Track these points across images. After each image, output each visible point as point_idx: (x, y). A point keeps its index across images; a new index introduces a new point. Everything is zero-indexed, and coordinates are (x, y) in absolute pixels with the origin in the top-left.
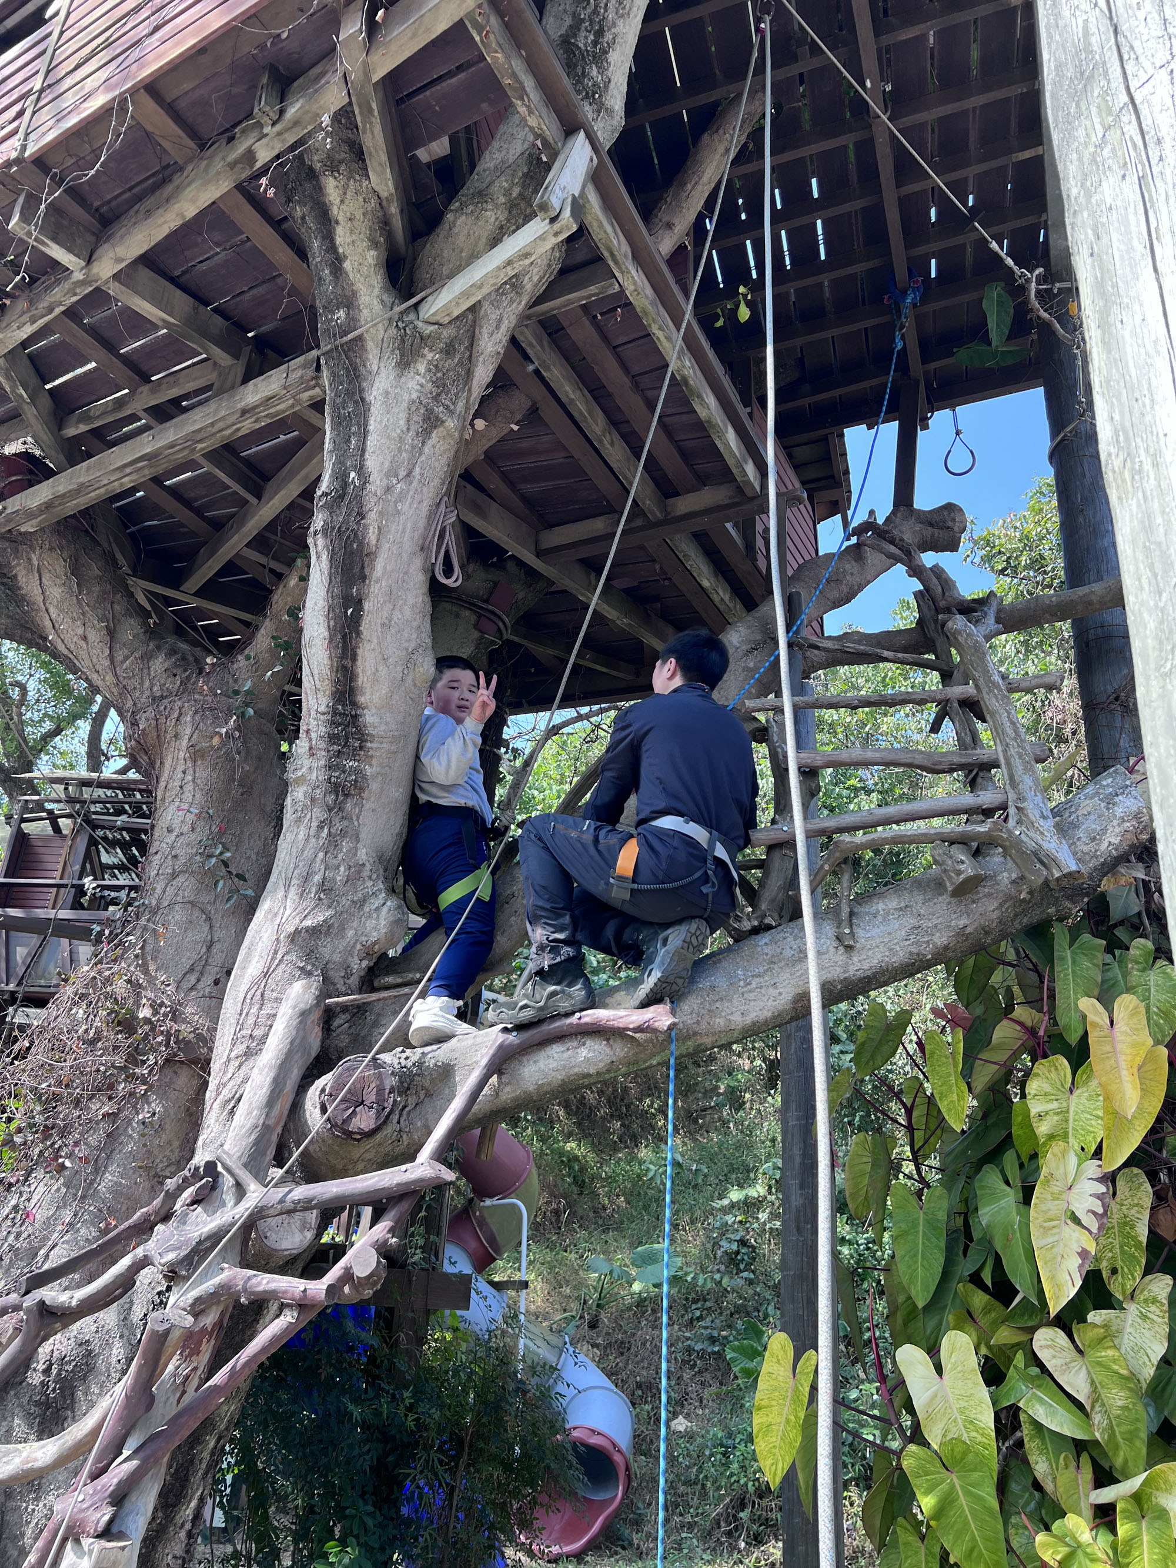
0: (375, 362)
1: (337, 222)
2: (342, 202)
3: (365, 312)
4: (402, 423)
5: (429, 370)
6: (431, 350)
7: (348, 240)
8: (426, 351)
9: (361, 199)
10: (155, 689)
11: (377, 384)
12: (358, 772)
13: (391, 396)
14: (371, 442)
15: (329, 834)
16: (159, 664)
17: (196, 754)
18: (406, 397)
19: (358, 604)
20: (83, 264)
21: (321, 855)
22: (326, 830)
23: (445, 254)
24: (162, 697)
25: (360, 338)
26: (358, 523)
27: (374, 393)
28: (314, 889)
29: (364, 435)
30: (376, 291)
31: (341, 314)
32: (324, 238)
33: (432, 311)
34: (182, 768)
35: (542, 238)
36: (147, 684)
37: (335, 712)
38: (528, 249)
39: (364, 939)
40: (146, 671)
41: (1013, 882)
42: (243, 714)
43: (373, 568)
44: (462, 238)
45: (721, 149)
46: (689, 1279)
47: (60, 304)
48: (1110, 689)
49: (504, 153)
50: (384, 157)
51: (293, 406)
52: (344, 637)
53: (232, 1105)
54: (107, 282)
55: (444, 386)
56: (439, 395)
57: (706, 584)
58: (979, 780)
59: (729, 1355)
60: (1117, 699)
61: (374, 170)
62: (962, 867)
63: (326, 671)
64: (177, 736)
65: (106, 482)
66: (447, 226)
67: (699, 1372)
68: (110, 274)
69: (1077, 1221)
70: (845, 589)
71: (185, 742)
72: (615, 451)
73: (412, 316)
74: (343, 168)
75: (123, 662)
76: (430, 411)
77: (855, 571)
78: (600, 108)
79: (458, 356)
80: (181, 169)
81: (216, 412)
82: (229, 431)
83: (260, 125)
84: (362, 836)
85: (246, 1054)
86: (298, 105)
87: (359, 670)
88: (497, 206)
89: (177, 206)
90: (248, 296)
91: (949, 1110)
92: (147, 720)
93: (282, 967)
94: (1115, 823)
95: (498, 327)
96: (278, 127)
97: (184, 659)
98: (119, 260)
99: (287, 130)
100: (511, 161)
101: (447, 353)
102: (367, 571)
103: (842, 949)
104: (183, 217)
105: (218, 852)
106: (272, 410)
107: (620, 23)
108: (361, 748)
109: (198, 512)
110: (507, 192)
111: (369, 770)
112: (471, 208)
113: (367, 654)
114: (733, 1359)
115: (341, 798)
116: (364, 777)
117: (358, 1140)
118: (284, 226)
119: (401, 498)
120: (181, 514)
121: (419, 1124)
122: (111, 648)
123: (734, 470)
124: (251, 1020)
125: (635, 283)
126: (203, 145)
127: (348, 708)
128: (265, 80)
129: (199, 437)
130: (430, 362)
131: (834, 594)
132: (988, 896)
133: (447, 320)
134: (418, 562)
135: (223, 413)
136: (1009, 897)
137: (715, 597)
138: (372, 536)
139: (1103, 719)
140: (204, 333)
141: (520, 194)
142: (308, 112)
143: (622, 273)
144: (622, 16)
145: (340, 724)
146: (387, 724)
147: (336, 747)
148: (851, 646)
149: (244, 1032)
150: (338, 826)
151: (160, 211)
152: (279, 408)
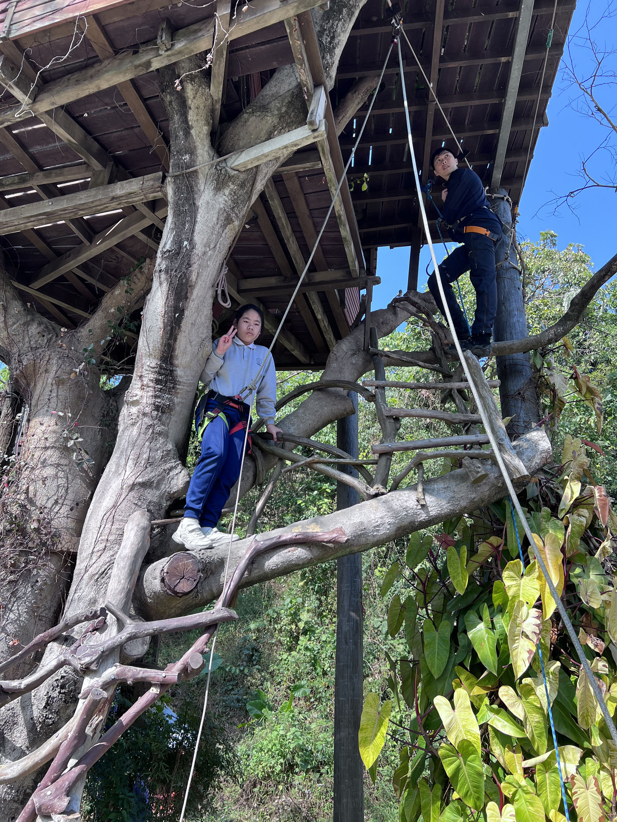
0: (203, 185)
1: (190, 108)
2: (194, 98)
3: (200, 158)
4: (215, 219)
5: (231, 194)
6: (233, 183)
7: (195, 119)
8: (230, 184)
9: (204, 98)
10: (32, 343)
11: (203, 197)
12: (171, 400)
13: (210, 205)
14: (198, 227)
15: (153, 433)
16: (34, 329)
17: (59, 382)
18: (218, 206)
19: (182, 312)
20: (31, 101)
21: (147, 443)
22: (151, 431)
23: (241, 134)
24: (37, 348)
25: (196, 171)
26: (187, 269)
27: (201, 201)
28: (143, 462)
29: (194, 223)
30: (206, 148)
31: (187, 157)
32: (181, 115)
33: (236, 163)
34: (50, 388)
35: (307, 138)
36: (27, 339)
37: (161, 367)
38: (298, 142)
39: (168, 490)
40: (26, 332)
41: (496, 478)
42: (89, 362)
43: (192, 294)
44: (251, 128)
45: (356, 102)
46: (227, 670)
47: (9, 121)
48: (516, 389)
49: (277, 89)
50: (221, 79)
51: (142, 199)
52: (172, 328)
53: (96, 577)
54: (41, 114)
55: (238, 203)
56: (234, 207)
57: (319, 317)
58: (471, 428)
59: (248, 707)
60: (519, 394)
61: (214, 85)
62: (479, 470)
63: (158, 345)
64: (46, 371)
65: (16, 223)
66: (243, 120)
67: (231, 717)
68: (45, 110)
69: (527, 637)
70: (389, 328)
71: (52, 374)
72: (293, 247)
73: (224, 165)
74: (197, 80)
75: (12, 326)
76: (229, 215)
77: (393, 319)
78: (329, 76)
79: (246, 189)
80: (100, 61)
81: (95, 196)
82: (101, 207)
83: (158, 49)
84: (170, 435)
85: (104, 549)
86: (183, 44)
87: (177, 347)
88: (273, 115)
89: (97, 82)
90: (115, 134)
91: (457, 585)
92: (28, 360)
93: (125, 502)
94: (539, 453)
95: (265, 177)
96: (169, 53)
97: (47, 328)
98: (53, 104)
99: (173, 55)
100: (281, 93)
101: (241, 187)
102: (189, 295)
103: (419, 507)
104: (99, 88)
105: (75, 437)
106: (130, 200)
107: (342, 34)
108: (173, 388)
109: (49, 245)
110: (279, 109)
111: (176, 400)
112: (258, 113)
113: (182, 339)
114: (251, 710)
115: (160, 414)
116: (174, 403)
117: (180, 597)
118: (148, 102)
119: (209, 259)
120: (40, 245)
121: (207, 588)
122: (5, 317)
123: (350, 264)
124: (107, 531)
125: (330, 166)
126: (117, 52)
127: (169, 366)
128: (164, 26)
129: (83, 207)
130: (232, 190)
131: (385, 330)
132: (485, 484)
133: (243, 169)
134: (210, 294)
135: (100, 197)
136: (493, 485)
137: (322, 325)
138: (194, 277)
139: (512, 403)
140: (89, 150)
141: (286, 112)
142: (188, 48)
143: (325, 159)
144: (343, 32)
145: (163, 374)
146: (187, 376)
147: (159, 387)
148: (405, 358)
149: (103, 538)
150: (158, 429)
151: (86, 82)
152: (134, 199)
